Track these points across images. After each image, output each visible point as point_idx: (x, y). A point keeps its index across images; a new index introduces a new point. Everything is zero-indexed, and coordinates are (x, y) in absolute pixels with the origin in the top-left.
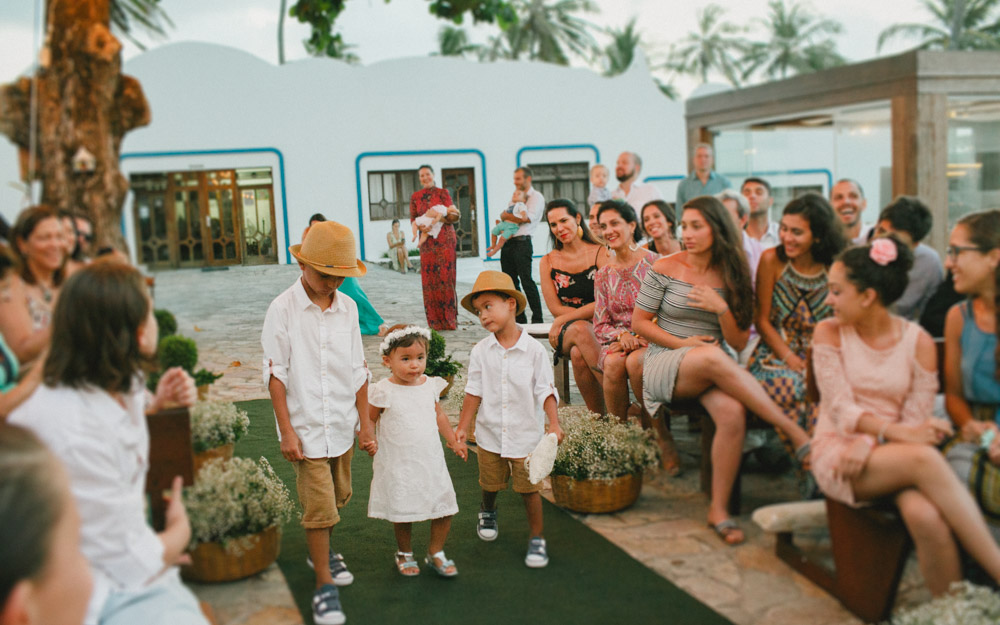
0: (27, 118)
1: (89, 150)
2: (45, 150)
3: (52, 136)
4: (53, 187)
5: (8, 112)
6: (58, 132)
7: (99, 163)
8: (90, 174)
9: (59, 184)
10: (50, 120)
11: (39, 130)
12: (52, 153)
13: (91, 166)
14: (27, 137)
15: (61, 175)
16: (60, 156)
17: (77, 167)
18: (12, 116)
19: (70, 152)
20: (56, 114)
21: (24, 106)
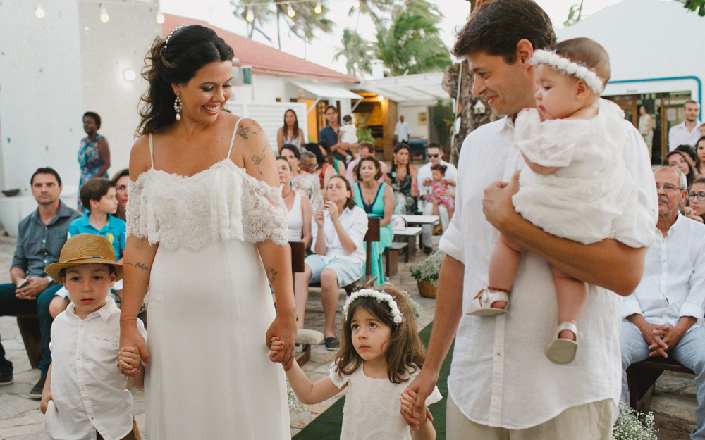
0: (457, 85)
1: (482, 102)
2: (463, 101)
3: (467, 95)
4: (465, 122)
5: (449, 81)
6: (470, 92)
7: (487, 109)
8: (482, 115)
9: (467, 120)
10: (466, 86)
11: (461, 91)
12: (466, 104)
13: (483, 111)
14: (456, 94)
15: (469, 115)
16: (469, 105)
17: (476, 112)
18: (450, 83)
19: (474, 103)
20: (469, 82)
21: (456, 78)
